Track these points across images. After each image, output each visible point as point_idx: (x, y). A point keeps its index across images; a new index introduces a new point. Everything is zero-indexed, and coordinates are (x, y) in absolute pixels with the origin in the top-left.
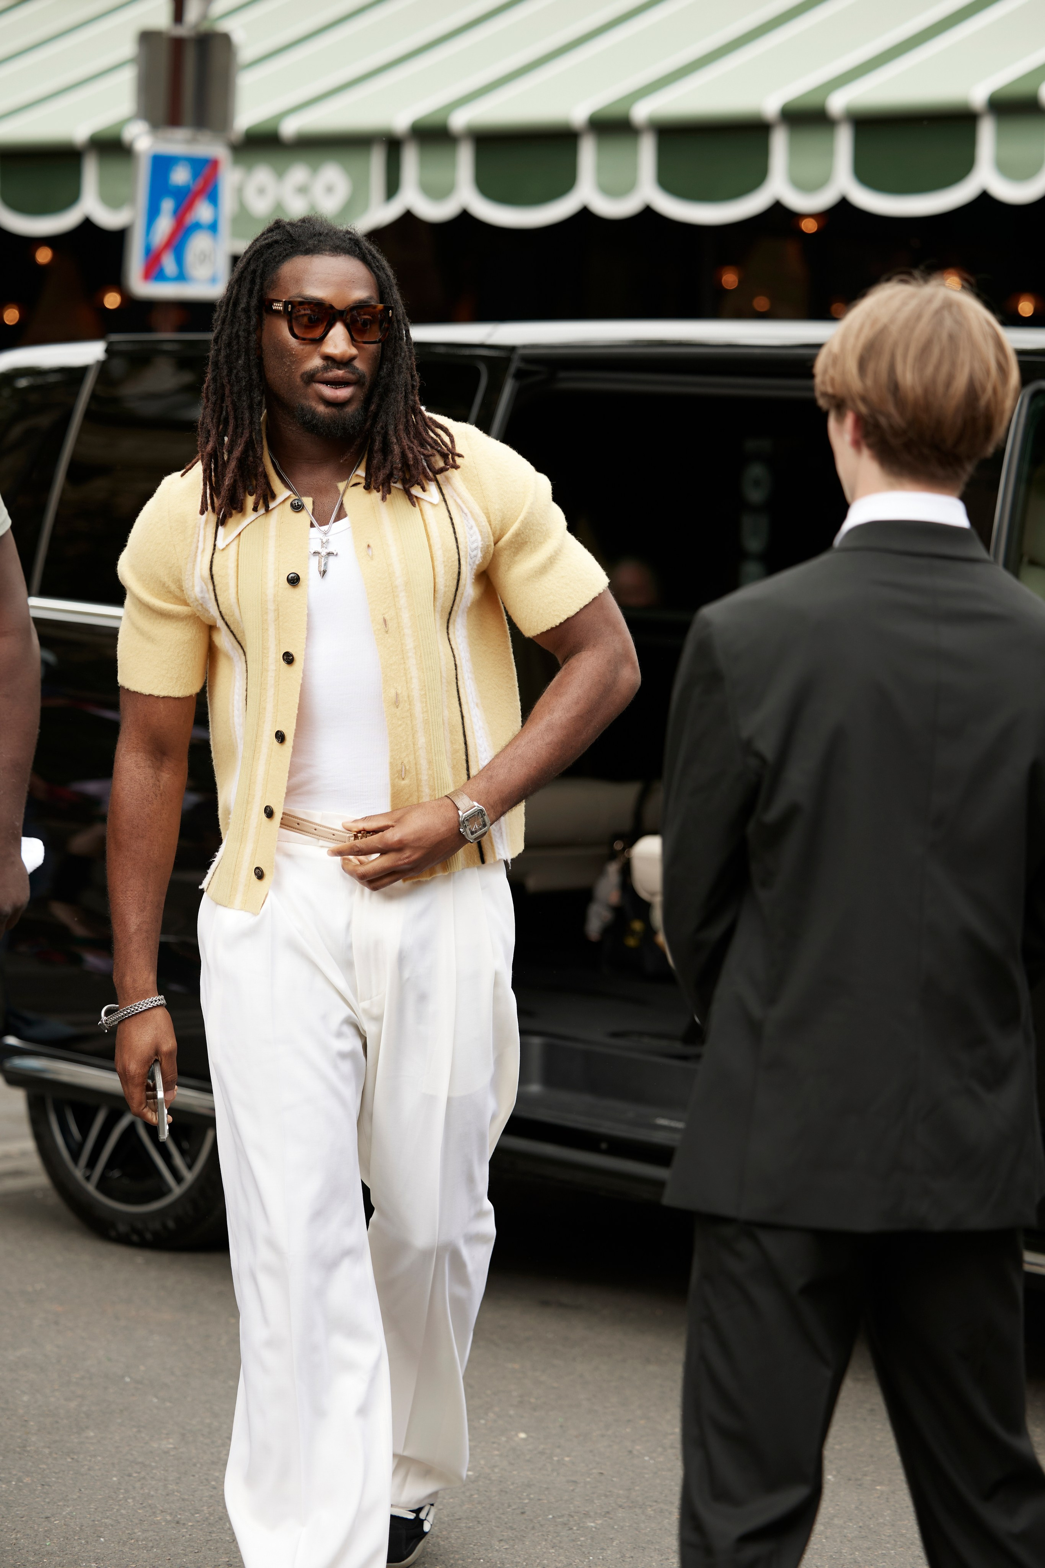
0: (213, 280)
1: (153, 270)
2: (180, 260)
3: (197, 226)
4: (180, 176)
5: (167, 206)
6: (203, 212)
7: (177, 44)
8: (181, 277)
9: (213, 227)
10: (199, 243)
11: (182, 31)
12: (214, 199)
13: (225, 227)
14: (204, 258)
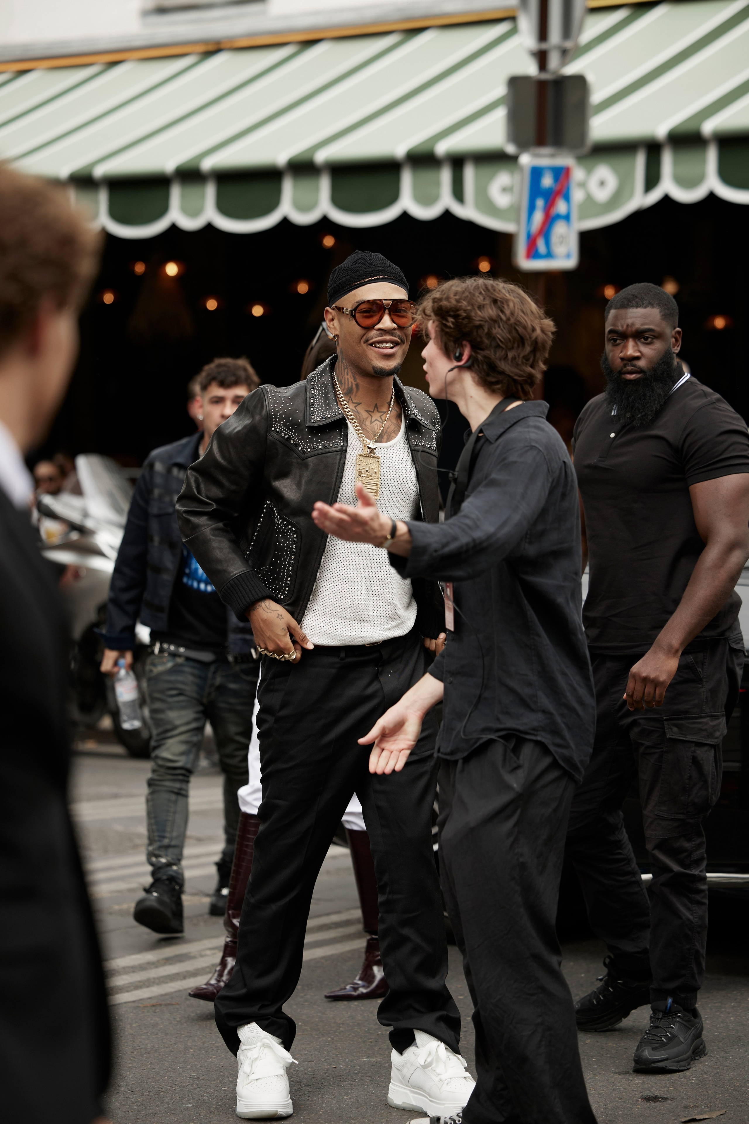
0: (568, 256)
1: (532, 252)
2: (548, 243)
3: (558, 217)
4: (547, 181)
5: (540, 203)
6: (561, 207)
7: (541, 85)
8: (549, 255)
9: (567, 218)
10: (559, 229)
11: (545, 76)
12: (567, 198)
13: (574, 215)
14: (563, 239)
